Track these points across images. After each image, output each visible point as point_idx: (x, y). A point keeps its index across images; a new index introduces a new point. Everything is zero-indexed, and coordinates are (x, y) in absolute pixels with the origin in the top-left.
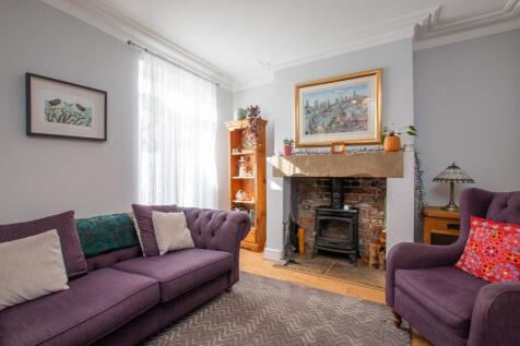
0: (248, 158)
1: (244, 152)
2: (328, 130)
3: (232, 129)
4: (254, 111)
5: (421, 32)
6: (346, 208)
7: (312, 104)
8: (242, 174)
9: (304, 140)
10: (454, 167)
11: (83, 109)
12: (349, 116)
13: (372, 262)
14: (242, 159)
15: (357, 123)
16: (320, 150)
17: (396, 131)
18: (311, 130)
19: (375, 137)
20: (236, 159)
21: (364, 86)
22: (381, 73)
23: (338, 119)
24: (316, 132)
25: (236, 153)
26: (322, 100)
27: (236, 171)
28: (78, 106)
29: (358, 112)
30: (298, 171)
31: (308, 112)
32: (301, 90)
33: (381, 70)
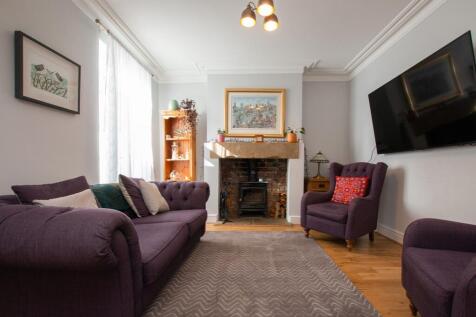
0: (179, 143)
1: (176, 138)
2: (249, 126)
3: (167, 118)
4: (189, 104)
5: (308, 71)
6: (260, 180)
7: (238, 105)
8: (175, 157)
9: (232, 131)
10: (320, 153)
11: (61, 80)
12: (264, 117)
13: (277, 214)
14: (174, 145)
15: (269, 123)
16: (245, 139)
17: (294, 130)
18: (237, 124)
19: (281, 133)
20: (169, 144)
21: (274, 99)
22: (285, 92)
23: (257, 119)
24: (242, 127)
25: (169, 138)
26: (246, 104)
27: (169, 154)
28: (57, 75)
29: (270, 116)
30: (228, 154)
31: (235, 111)
32: (231, 94)
33: (285, 90)
